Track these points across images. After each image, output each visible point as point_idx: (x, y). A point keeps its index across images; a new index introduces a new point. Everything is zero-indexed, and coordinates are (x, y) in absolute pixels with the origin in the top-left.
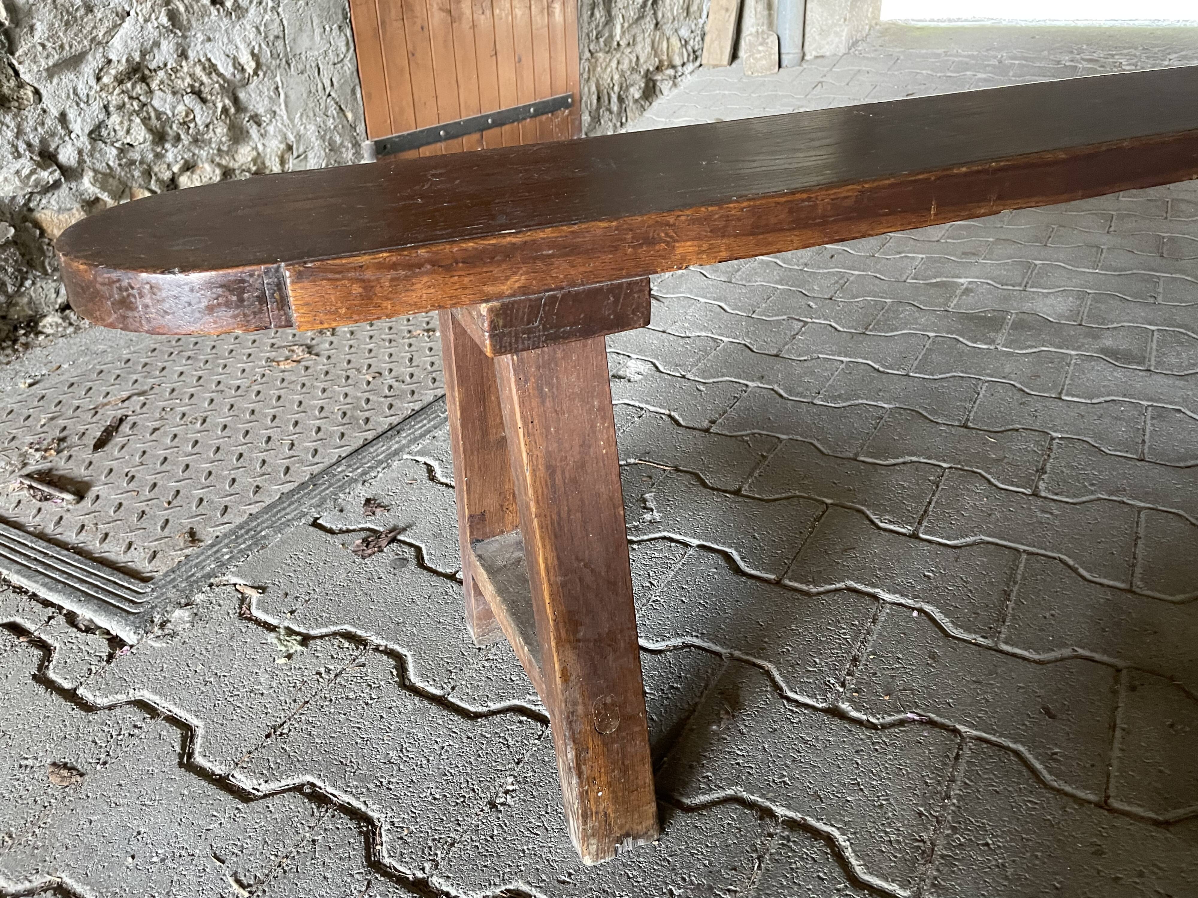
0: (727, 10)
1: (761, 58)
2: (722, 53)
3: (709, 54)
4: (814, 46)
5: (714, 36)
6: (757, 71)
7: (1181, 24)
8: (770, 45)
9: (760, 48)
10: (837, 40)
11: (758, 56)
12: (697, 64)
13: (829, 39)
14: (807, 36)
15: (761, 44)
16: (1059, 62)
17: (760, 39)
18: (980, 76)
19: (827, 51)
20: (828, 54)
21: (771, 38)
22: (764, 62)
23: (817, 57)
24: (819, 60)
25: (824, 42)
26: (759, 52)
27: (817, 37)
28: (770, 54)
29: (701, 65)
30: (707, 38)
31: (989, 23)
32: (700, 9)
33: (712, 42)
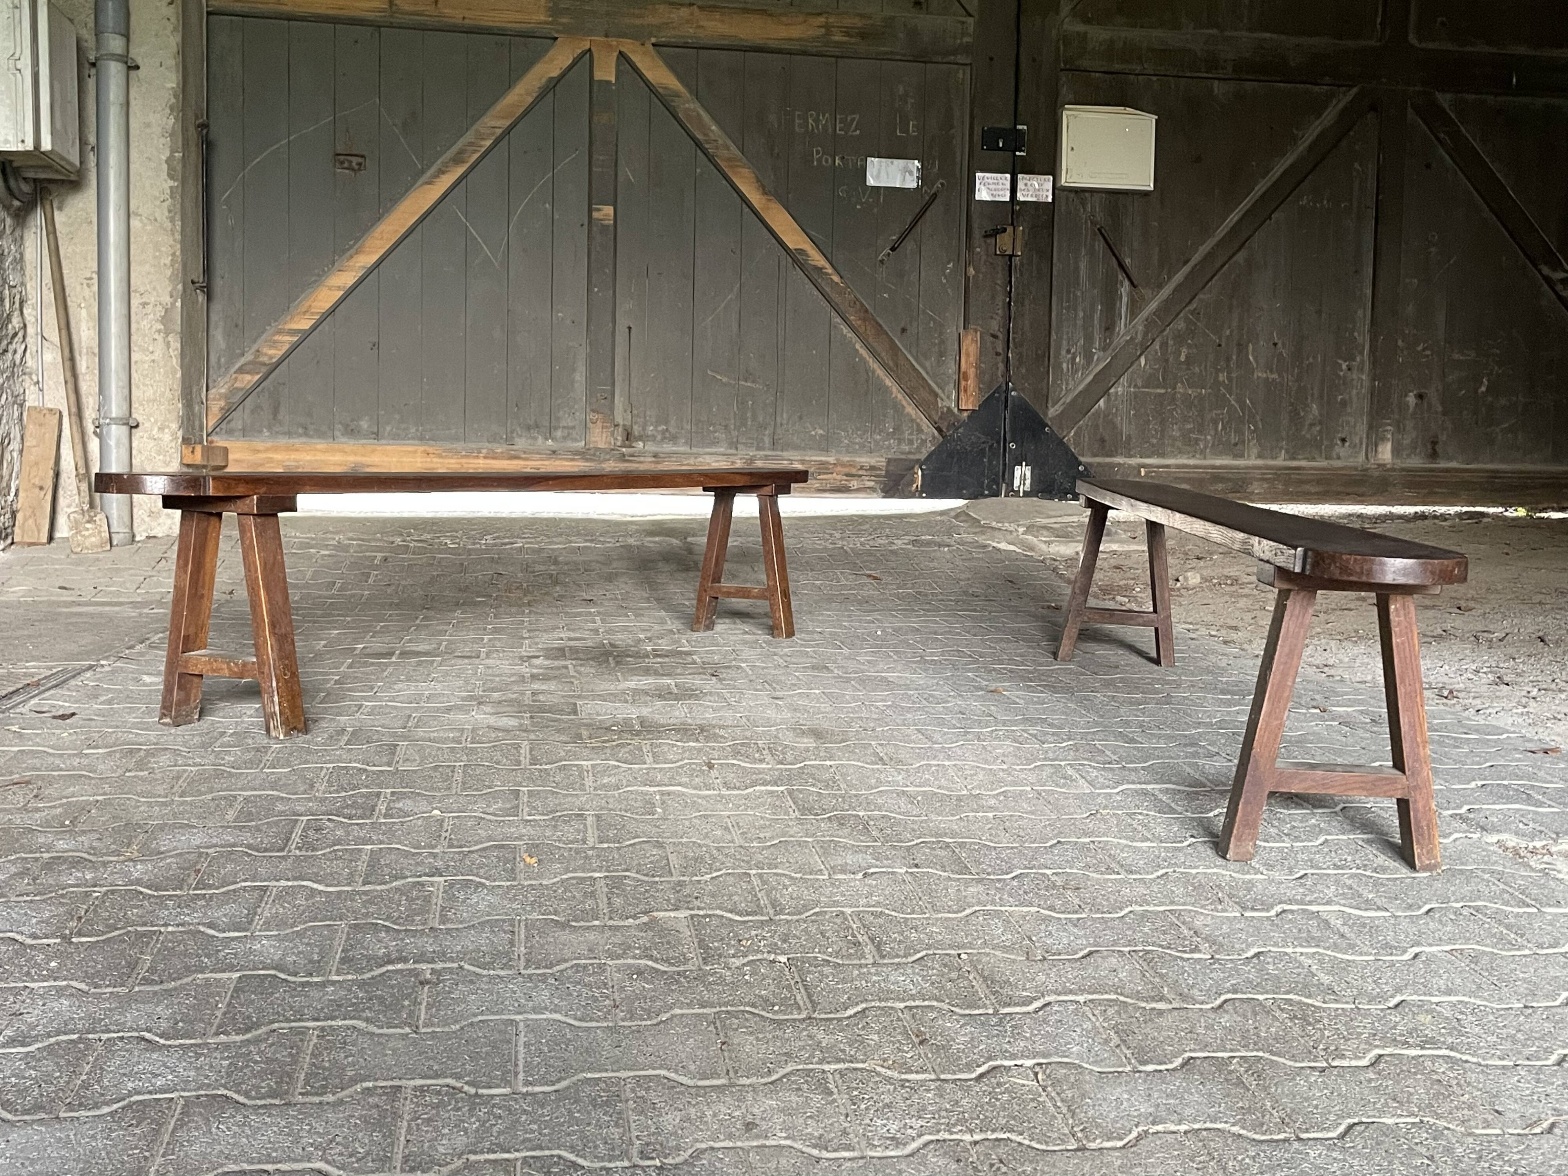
0: (41, 488)
1: (90, 536)
2: (39, 531)
3: (23, 532)
4: (144, 527)
5: (28, 514)
6: (87, 548)
7: (492, 515)
8: (98, 522)
9: (88, 526)
10: (169, 522)
11: (86, 533)
12: (9, 541)
13: (161, 521)
14: (135, 516)
15: (88, 522)
16: (393, 543)
17: (87, 517)
18: (323, 552)
19: (159, 532)
20: (160, 535)
21: (99, 517)
22: (93, 539)
23: (148, 537)
24: (151, 540)
25: (154, 524)
26: (87, 529)
27: (147, 519)
28: (100, 532)
29: (12, 543)
30: (19, 516)
31: (319, 514)
32: (9, 486)
33: (25, 520)
